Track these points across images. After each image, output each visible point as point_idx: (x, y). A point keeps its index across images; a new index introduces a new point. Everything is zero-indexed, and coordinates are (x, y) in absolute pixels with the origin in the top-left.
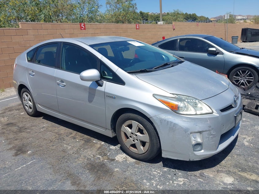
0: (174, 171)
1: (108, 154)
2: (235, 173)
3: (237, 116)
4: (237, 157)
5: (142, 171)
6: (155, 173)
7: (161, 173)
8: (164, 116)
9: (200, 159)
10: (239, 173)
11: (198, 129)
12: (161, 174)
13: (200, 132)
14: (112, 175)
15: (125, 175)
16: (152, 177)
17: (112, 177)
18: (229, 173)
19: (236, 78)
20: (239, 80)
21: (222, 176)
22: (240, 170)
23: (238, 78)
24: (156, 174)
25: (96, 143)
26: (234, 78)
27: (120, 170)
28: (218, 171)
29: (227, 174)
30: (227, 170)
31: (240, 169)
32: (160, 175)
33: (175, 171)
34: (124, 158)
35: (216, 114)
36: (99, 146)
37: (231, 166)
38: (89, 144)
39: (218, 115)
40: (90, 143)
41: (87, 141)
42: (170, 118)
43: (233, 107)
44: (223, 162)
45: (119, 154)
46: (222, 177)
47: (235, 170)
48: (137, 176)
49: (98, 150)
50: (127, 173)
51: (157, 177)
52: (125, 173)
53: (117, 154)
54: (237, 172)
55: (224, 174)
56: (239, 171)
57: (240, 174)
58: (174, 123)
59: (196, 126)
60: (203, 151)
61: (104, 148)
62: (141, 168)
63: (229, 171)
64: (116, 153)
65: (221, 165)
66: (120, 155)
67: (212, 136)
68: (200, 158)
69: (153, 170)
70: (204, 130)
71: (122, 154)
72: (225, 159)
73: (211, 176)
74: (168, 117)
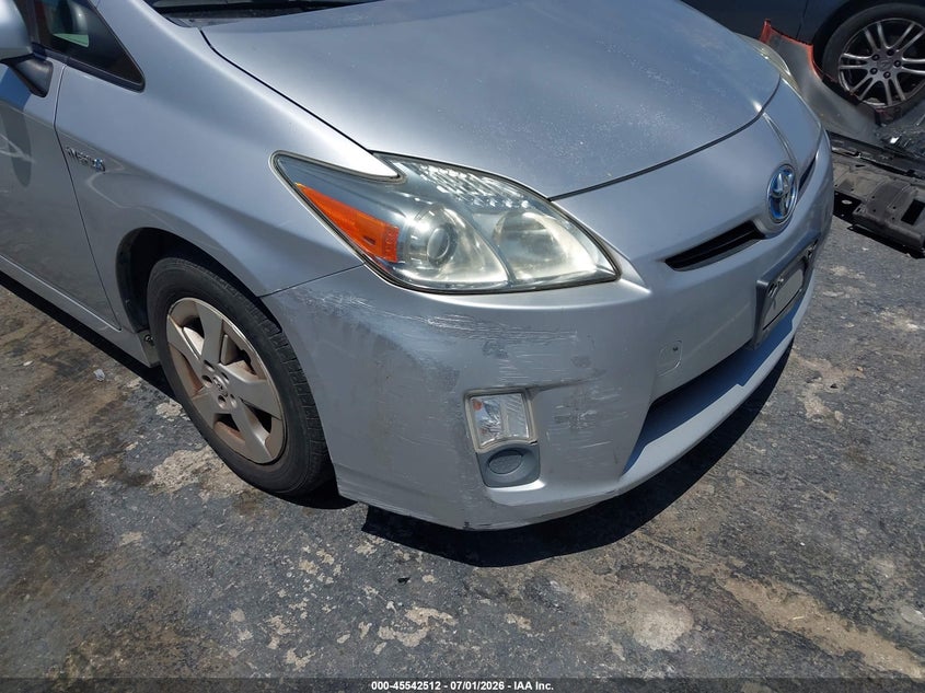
0: (406, 557)
1: (131, 447)
2: (705, 585)
3: (772, 287)
4: (747, 485)
5: (247, 555)
6: (307, 566)
7: (337, 570)
8: (326, 294)
9: (527, 524)
10: (730, 586)
11: (508, 371)
12: (335, 578)
13: (526, 392)
14: (91, 569)
15: (157, 572)
16: (282, 594)
17: (88, 584)
18: (678, 584)
19: (853, 62)
20: (864, 73)
21: (636, 602)
22: (740, 564)
23: (863, 62)
24: (310, 577)
25: (103, 383)
26: (846, 61)
27: (145, 542)
28: (627, 570)
29: (669, 588)
30: (672, 562)
31: (741, 557)
32: (329, 581)
33: (413, 558)
34: (196, 472)
35: (632, 285)
36: (107, 396)
37: (700, 538)
38: (67, 387)
39: (647, 291)
40: (76, 380)
41: (69, 370)
42: (355, 307)
43: (760, 236)
44: (670, 512)
45: (185, 447)
46: (631, 610)
47: (715, 567)
48: (210, 583)
49: (94, 421)
50: (173, 565)
51: (308, 594)
52: (159, 562)
53: (172, 448)
54: (719, 577)
55: (650, 589)
56: (732, 576)
57: (730, 594)
58: (379, 336)
59: (500, 355)
60: (538, 485)
61: (128, 409)
62: (250, 534)
63: (684, 571)
64: (171, 440)
65: (650, 534)
66: (183, 454)
67: (591, 412)
68: (525, 520)
69: (306, 549)
70: (548, 380)
71: (199, 446)
72: (684, 498)
73: (583, 597)
74: (351, 300)
